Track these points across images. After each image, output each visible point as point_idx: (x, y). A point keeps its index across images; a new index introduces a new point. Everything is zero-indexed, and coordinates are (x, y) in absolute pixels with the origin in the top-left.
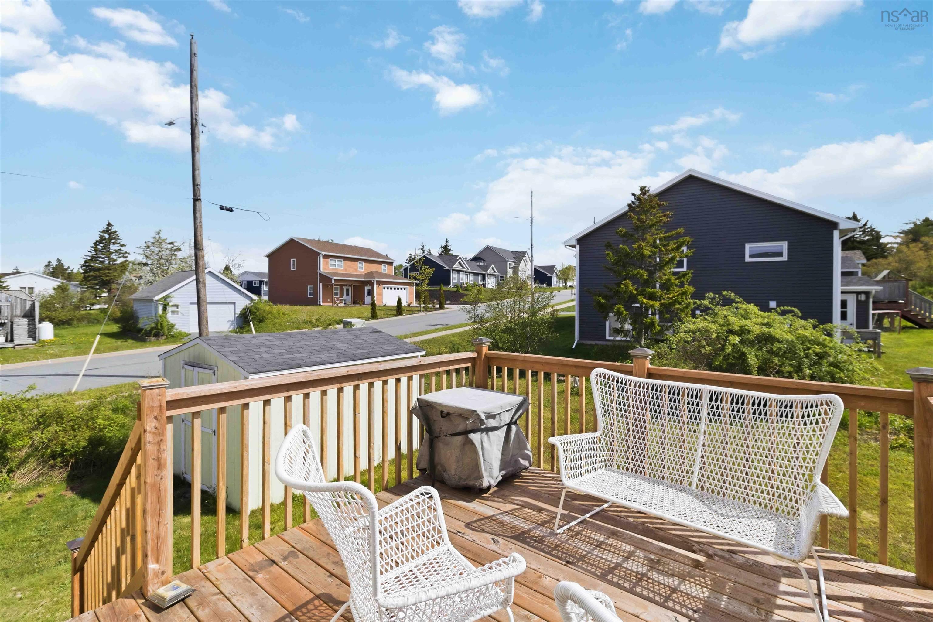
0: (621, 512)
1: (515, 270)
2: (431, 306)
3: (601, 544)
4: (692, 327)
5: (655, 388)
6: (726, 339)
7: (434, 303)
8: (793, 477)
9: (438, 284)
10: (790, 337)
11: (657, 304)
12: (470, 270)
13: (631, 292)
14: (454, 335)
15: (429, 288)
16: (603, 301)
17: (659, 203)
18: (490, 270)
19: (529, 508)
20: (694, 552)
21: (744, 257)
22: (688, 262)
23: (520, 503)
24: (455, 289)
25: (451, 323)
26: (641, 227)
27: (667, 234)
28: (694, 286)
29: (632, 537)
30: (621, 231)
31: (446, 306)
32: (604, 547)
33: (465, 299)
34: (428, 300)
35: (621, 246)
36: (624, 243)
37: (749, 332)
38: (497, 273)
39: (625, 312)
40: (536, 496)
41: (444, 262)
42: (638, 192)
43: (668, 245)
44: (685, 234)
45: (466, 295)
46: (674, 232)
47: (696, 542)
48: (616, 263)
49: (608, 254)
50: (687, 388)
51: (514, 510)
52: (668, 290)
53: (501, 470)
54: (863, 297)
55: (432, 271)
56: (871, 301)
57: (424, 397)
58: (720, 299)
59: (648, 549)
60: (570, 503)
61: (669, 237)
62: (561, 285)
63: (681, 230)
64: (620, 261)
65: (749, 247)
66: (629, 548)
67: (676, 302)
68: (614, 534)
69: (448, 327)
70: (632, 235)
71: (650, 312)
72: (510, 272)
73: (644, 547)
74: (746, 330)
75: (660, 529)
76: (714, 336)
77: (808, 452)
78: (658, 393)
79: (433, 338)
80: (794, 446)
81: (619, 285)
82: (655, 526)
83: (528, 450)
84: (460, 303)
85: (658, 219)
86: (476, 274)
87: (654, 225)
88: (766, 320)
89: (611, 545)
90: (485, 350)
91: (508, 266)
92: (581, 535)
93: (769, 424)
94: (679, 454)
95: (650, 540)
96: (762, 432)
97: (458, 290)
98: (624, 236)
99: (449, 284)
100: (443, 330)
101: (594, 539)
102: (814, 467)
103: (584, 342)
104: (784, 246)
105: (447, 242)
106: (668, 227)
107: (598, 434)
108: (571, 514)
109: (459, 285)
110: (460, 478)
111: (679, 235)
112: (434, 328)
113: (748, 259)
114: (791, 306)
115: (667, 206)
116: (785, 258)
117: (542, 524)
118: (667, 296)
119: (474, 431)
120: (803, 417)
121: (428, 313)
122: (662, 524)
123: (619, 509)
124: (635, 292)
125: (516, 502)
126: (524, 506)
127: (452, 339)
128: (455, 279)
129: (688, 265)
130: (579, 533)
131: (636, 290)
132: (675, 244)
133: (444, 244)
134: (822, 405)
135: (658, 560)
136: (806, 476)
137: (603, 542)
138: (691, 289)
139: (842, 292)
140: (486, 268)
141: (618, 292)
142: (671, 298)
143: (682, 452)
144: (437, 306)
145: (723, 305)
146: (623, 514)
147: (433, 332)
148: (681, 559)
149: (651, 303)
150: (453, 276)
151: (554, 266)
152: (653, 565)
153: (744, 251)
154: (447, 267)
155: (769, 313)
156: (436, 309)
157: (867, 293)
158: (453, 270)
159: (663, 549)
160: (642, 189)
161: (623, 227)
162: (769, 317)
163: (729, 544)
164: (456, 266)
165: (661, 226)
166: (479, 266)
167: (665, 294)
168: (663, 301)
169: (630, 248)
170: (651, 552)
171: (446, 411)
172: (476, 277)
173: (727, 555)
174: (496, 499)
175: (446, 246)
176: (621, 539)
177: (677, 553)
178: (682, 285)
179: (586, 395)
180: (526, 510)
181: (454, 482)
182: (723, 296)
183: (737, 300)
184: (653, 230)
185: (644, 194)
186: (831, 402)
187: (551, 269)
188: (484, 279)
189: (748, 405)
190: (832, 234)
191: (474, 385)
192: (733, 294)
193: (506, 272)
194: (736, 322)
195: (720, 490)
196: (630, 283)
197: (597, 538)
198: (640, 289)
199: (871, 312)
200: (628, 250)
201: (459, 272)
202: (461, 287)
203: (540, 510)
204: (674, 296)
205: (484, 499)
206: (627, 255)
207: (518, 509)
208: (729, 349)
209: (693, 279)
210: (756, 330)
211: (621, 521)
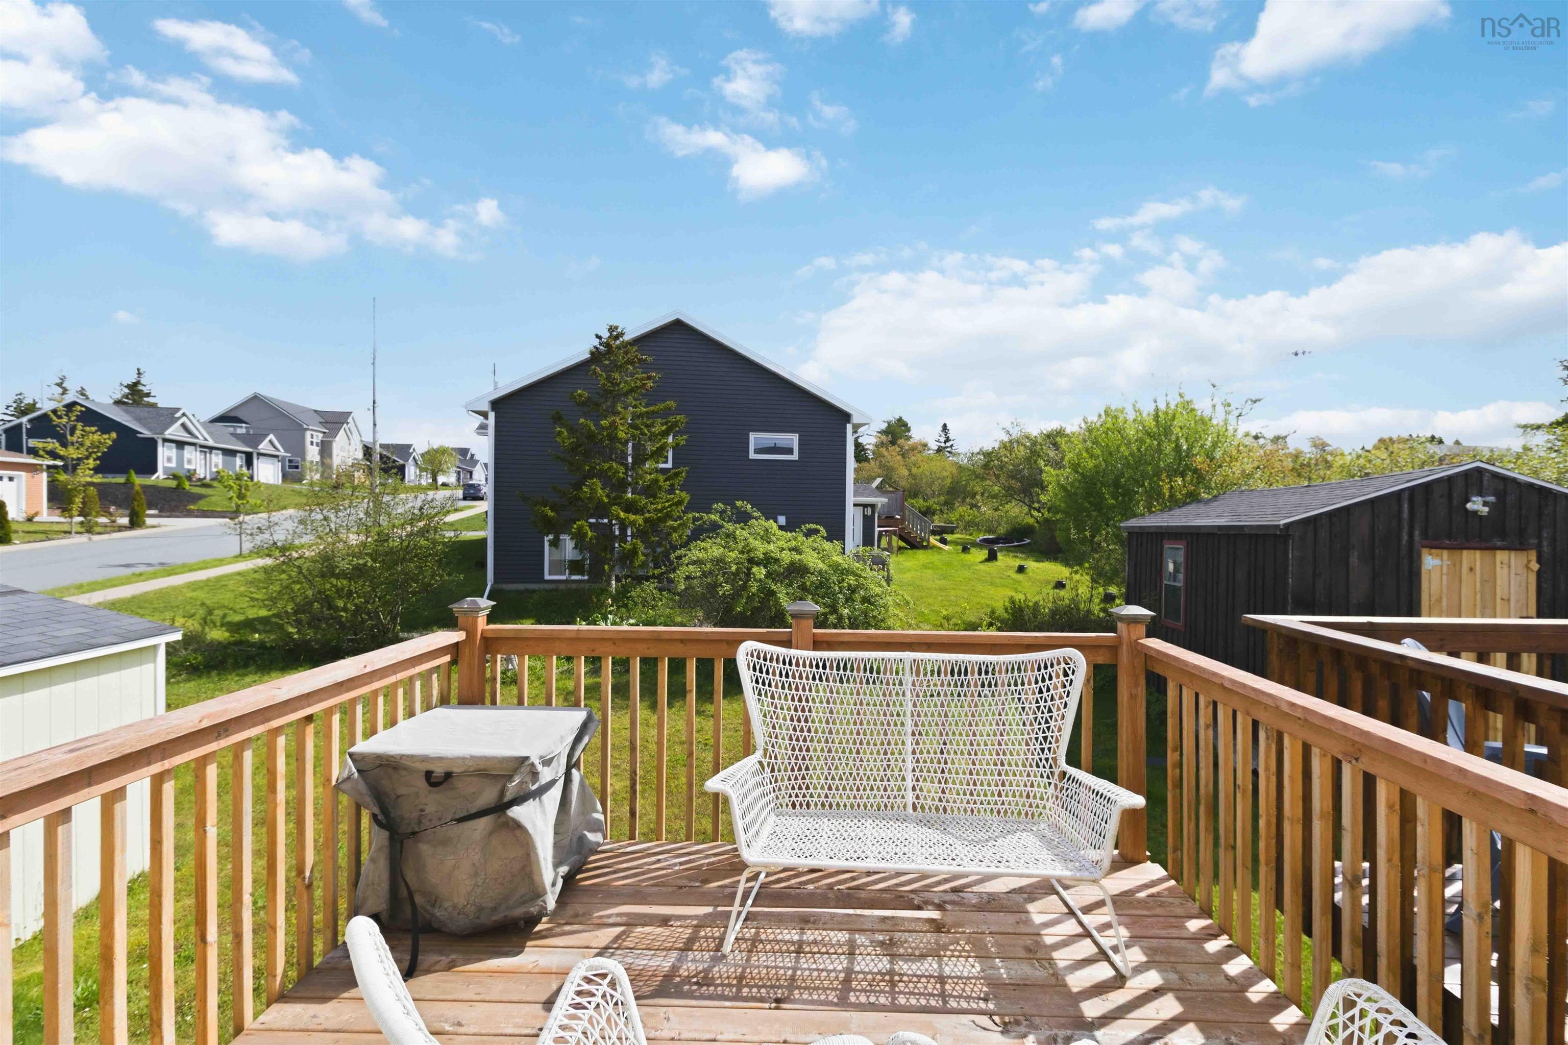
0: (788, 879)
1: (325, 449)
2: (103, 520)
3: (800, 946)
4: (702, 555)
5: (842, 666)
6: (749, 574)
7: (109, 514)
8: (1034, 765)
9: (122, 470)
10: (821, 565)
11: (639, 519)
12: (211, 443)
13: (600, 501)
14: (194, 586)
15: (98, 479)
16: (551, 514)
17: (640, 356)
18: (264, 447)
19: (643, 925)
20: (919, 908)
21: (748, 452)
22: (674, 454)
23: (619, 920)
24: (173, 484)
25: (175, 557)
26: (611, 392)
27: (652, 408)
28: (688, 492)
29: (833, 916)
30: (580, 395)
31: (149, 521)
32: (807, 949)
33: (202, 505)
34: (97, 507)
35: (582, 420)
36: (585, 416)
37: (777, 561)
38: (282, 453)
39: (590, 533)
40: (637, 896)
41: (138, 420)
42: (605, 335)
43: (652, 425)
44: (678, 411)
45: (201, 497)
46: (662, 406)
47: (912, 891)
48: (574, 449)
49: (560, 433)
50: (883, 659)
51: (618, 937)
52: (654, 496)
53: (556, 866)
54: (869, 512)
55: (109, 439)
56: (876, 515)
57: (362, 746)
58: (733, 513)
59: (865, 927)
60: (701, 890)
61: (653, 412)
62: (426, 480)
63: (671, 404)
64: (580, 446)
65: (754, 438)
66: (843, 936)
67: (669, 516)
68: (805, 922)
69: (169, 570)
70: (598, 405)
71: (629, 533)
72: (313, 453)
73: (859, 927)
74: (772, 558)
75: (857, 888)
76: (734, 568)
77: (1048, 728)
78: (848, 672)
79: (134, 597)
80: (1031, 723)
81: (578, 486)
82: (847, 885)
83: (597, 812)
84: (190, 514)
85: (639, 383)
86: (229, 453)
87: (632, 390)
88: (793, 543)
89: (815, 942)
90: (481, 623)
91: (308, 439)
92: (761, 941)
93: (997, 698)
94: (885, 763)
95: (859, 912)
96: (990, 710)
97: (179, 486)
98: (584, 404)
99: (154, 470)
100: (154, 576)
101: (786, 942)
102: (1058, 747)
103: (505, 586)
104: (793, 439)
105: (139, 374)
106: (653, 397)
107: (758, 755)
108: (720, 909)
109: (181, 473)
110: (480, 909)
111: (668, 412)
112: (128, 571)
113: (752, 456)
114: (817, 524)
115: (652, 364)
116: (795, 456)
117: (688, 947)
118: (653, 507)
119: (519, 800)
120: (1037, 682)
121: (96, 538)
122: (853, 879)
123: (782, 875)
124: (606, 500)
125: (611, 921)
126: (632, 922)
127: (189, 595)
128: (169, 460)
129: (673, 459)
130: (755, 940)
131: (608, 496)
132: (662, 424)
133: (132, 379)
134: (1059, 663)
135: (891, 940)
136: (1050, 760)
137: (801, 943)
138: (685, 496)
139: (855, 505)
140: (254, 439)
141: (578, 498)
142: (660, 511)
143: (889, 760)
144: (125, 521)
145: (737, 522)
146: (793, 881)
147: (127, 581)
148: (913, 926)
149: (632, 517)
150: (166, 456)
151: (409, 446)
152: (889, 948)
153: (748, 443)
154: (146, 433)
155: (794, 534)
156: (121, 528)
157: (873, 506)
158: (166, 440)
159: (884, 919)
160: (611, 329)
161: (584, 389)
162: (795, 539)
163: (946, 881)
164: (174, 431)
165: (643, 395)
166: (234, 435)
167: (652, 503)
168: (647, 515)
169: (597, 425)
170: (873, 931)
171: (439, 770)
172: (228, 458)
173: (953, 897)
174: (567, 928)
175: (136, 384)
176: (820, 926)
177: (903, 919)
178: (671, 491)
179: (531, 682)
180: (639, 929)
181: (461, 923)
182: (737, 508)
183: (755, 514)
184: (630, 399)
185: (617, 337)
186: (1071, 659)
187: (404, 450)
188: (249, 463)
189: (972, 674)
190: (846, 428)
191: (454, 701)
192: (749, 506)
193: (302, 453)
194: (760, 548)
195: (939, 804)
196: (599, 484)
197: (787, 937)
198: (613, 495)
199: (877, 529)
200: (593, 428)
201: (180, 445)
202: (189, 478)
203: (665, 921)
204: (664, 508)
205: (541, 936)
206: (591, 436)
207: (623, 933)
208: (754, 587)
209: (686, 480)
210: (787, 557)
211: (799, 894)
